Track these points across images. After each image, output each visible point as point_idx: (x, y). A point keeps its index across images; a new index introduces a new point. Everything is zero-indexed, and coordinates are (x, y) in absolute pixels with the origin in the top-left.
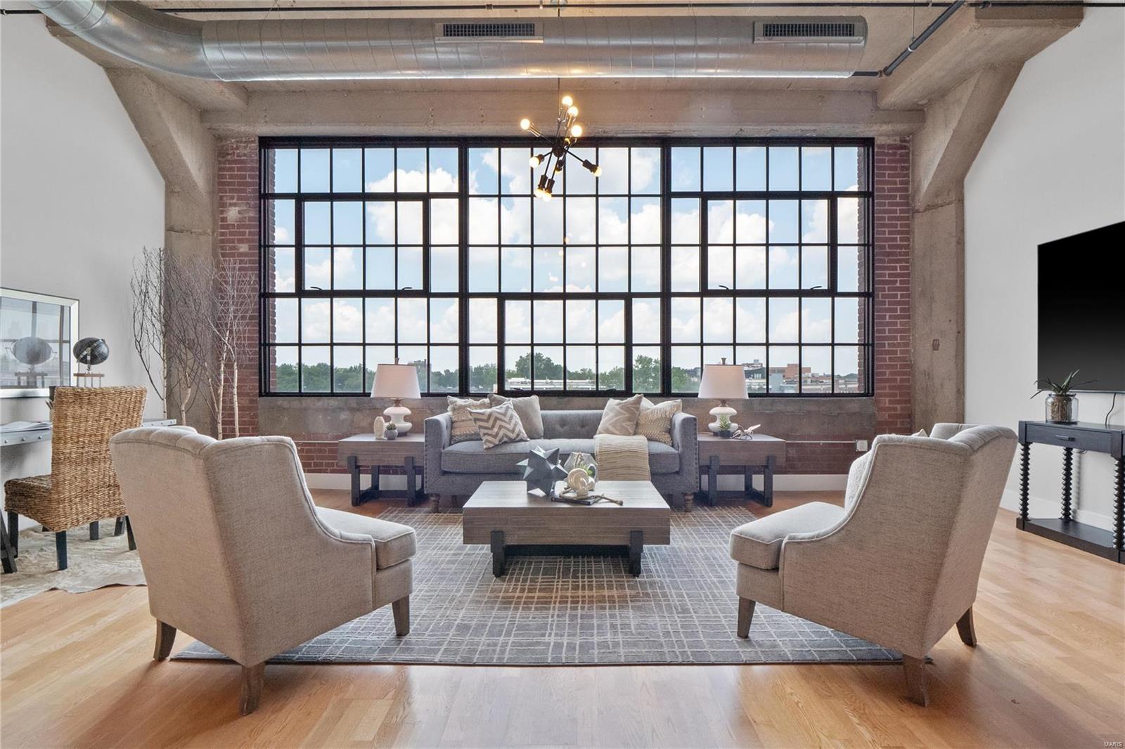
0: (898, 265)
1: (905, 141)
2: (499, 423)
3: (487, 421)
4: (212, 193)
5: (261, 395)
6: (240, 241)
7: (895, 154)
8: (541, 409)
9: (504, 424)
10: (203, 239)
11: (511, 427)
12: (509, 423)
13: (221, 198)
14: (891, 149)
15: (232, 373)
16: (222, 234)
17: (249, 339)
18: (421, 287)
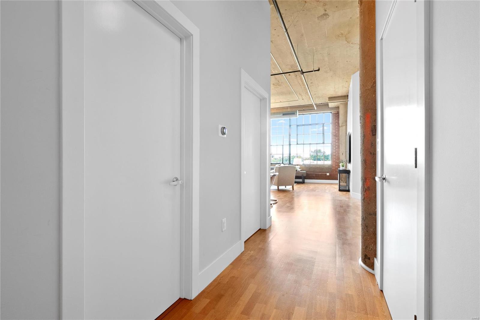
1: (338, 112)
14: (335, 114)
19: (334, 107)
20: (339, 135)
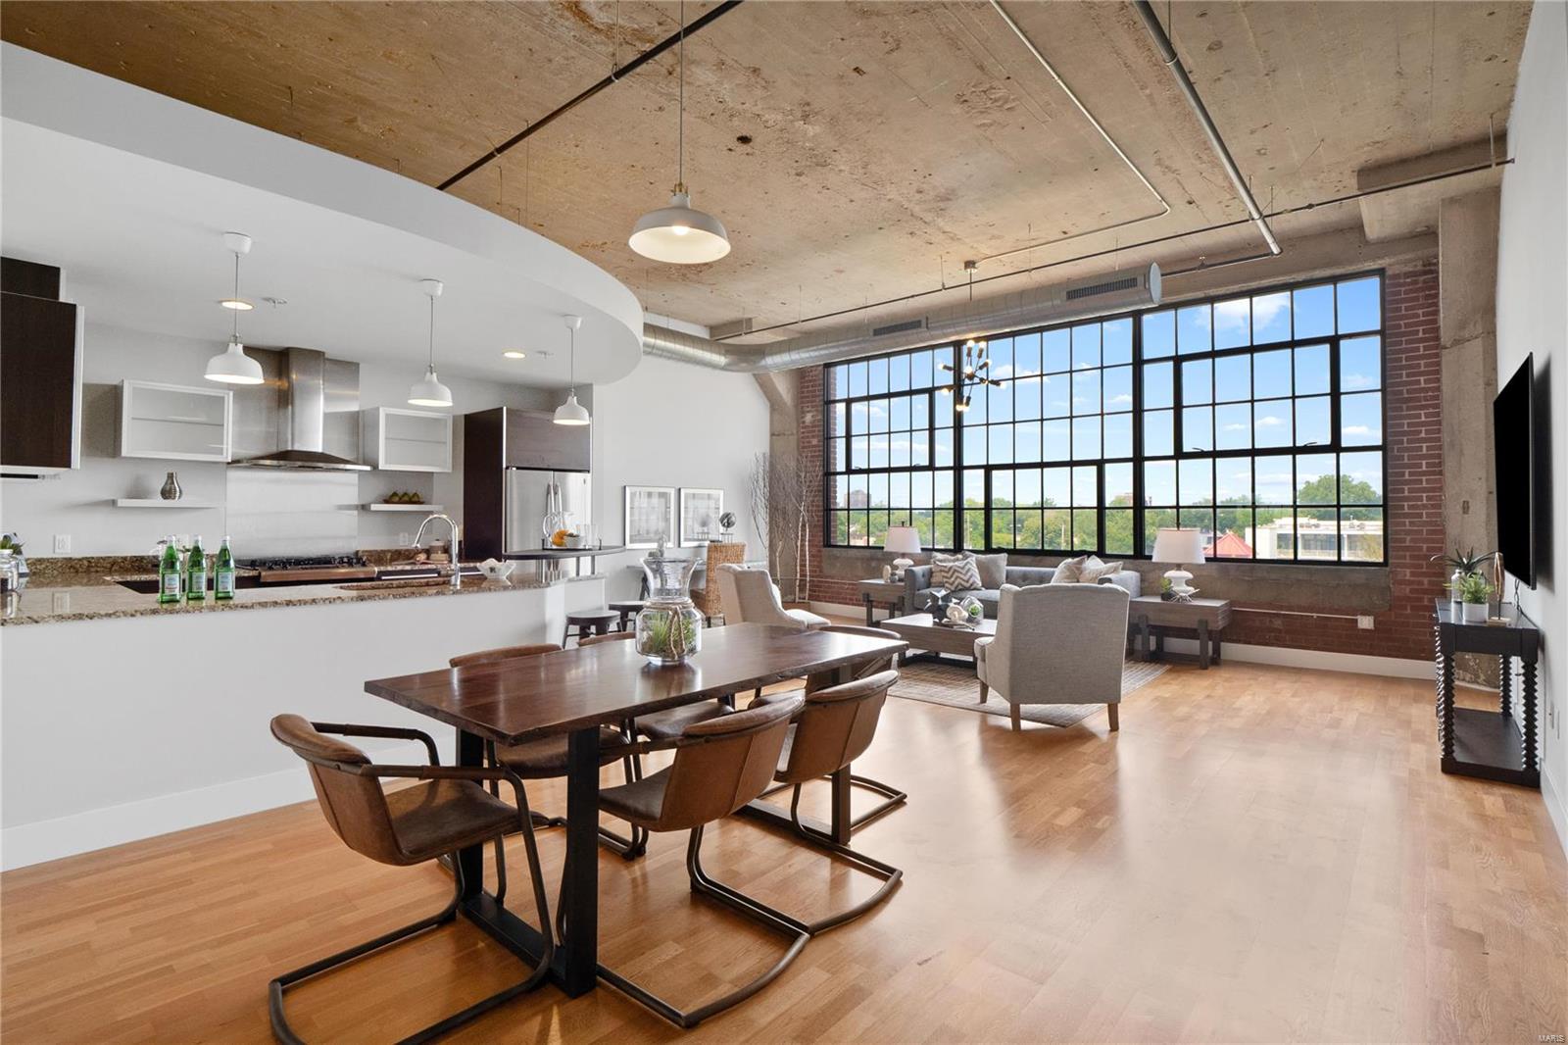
0: (1422, 412)
1: (1430, 264)
2: (956, 574)
3: (947, 572)
4: (796, 406)
5: (825, 546)
6: (813, 437)
7: (1415, 282)
8: (1007, 565)
9: (960, 575)
10: (791, 437)
11: (966, 578)
12: (965, 575)
13: (802, 407)
14: (1408, 277)
15: (805, 530)
16: (803, 433)
17: (817, 506)
18: (927, 463)
19: (1405, 230)
20: (1437, 398)
